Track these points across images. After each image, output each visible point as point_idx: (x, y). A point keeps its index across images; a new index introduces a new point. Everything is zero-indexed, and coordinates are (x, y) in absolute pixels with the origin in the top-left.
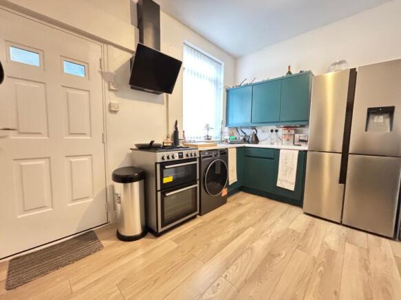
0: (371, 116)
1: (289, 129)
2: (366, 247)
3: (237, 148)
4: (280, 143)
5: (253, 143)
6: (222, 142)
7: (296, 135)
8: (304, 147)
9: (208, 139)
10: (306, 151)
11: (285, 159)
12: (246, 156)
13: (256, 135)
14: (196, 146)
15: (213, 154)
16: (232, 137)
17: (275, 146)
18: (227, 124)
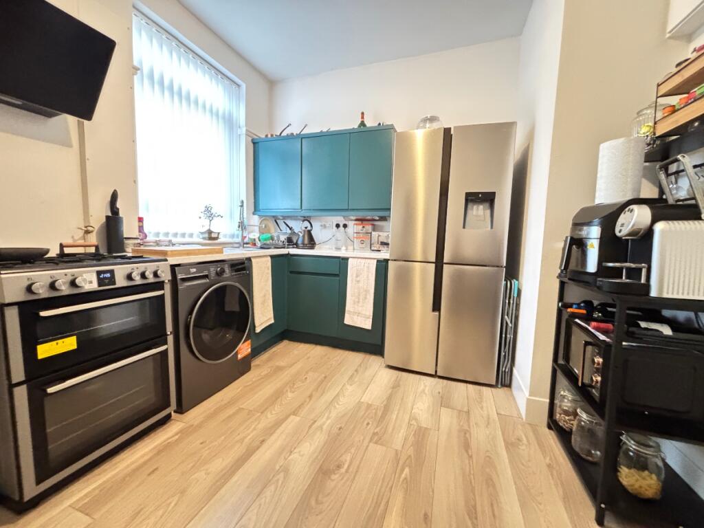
0: (470, 206)
1: (364, 222)
2: (466, 409)
3: (272, 257)
4: (351, 248)
5: (304, 247)
6: (244, 244)
7: (373, 233)
8: (385, 254)
9: (211, 238)
10: (387, 261)
11: (357, 276)
12: (291, 272)
13: (309, 232)
14: (164, 253)
15: (213, 270)
16: (265, 236)
17: (342, 253)
18: (256, 210)
